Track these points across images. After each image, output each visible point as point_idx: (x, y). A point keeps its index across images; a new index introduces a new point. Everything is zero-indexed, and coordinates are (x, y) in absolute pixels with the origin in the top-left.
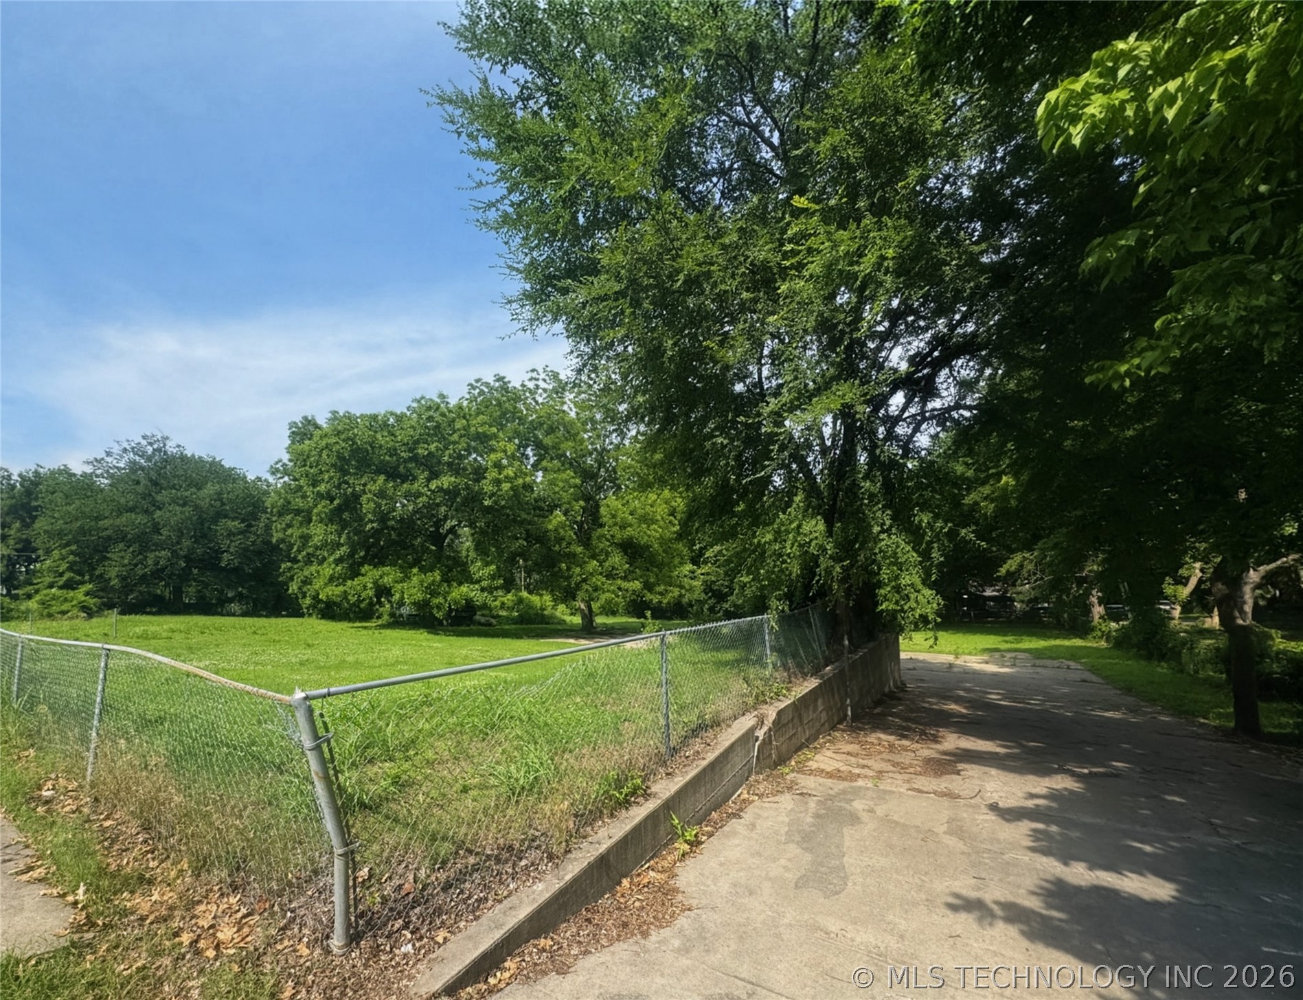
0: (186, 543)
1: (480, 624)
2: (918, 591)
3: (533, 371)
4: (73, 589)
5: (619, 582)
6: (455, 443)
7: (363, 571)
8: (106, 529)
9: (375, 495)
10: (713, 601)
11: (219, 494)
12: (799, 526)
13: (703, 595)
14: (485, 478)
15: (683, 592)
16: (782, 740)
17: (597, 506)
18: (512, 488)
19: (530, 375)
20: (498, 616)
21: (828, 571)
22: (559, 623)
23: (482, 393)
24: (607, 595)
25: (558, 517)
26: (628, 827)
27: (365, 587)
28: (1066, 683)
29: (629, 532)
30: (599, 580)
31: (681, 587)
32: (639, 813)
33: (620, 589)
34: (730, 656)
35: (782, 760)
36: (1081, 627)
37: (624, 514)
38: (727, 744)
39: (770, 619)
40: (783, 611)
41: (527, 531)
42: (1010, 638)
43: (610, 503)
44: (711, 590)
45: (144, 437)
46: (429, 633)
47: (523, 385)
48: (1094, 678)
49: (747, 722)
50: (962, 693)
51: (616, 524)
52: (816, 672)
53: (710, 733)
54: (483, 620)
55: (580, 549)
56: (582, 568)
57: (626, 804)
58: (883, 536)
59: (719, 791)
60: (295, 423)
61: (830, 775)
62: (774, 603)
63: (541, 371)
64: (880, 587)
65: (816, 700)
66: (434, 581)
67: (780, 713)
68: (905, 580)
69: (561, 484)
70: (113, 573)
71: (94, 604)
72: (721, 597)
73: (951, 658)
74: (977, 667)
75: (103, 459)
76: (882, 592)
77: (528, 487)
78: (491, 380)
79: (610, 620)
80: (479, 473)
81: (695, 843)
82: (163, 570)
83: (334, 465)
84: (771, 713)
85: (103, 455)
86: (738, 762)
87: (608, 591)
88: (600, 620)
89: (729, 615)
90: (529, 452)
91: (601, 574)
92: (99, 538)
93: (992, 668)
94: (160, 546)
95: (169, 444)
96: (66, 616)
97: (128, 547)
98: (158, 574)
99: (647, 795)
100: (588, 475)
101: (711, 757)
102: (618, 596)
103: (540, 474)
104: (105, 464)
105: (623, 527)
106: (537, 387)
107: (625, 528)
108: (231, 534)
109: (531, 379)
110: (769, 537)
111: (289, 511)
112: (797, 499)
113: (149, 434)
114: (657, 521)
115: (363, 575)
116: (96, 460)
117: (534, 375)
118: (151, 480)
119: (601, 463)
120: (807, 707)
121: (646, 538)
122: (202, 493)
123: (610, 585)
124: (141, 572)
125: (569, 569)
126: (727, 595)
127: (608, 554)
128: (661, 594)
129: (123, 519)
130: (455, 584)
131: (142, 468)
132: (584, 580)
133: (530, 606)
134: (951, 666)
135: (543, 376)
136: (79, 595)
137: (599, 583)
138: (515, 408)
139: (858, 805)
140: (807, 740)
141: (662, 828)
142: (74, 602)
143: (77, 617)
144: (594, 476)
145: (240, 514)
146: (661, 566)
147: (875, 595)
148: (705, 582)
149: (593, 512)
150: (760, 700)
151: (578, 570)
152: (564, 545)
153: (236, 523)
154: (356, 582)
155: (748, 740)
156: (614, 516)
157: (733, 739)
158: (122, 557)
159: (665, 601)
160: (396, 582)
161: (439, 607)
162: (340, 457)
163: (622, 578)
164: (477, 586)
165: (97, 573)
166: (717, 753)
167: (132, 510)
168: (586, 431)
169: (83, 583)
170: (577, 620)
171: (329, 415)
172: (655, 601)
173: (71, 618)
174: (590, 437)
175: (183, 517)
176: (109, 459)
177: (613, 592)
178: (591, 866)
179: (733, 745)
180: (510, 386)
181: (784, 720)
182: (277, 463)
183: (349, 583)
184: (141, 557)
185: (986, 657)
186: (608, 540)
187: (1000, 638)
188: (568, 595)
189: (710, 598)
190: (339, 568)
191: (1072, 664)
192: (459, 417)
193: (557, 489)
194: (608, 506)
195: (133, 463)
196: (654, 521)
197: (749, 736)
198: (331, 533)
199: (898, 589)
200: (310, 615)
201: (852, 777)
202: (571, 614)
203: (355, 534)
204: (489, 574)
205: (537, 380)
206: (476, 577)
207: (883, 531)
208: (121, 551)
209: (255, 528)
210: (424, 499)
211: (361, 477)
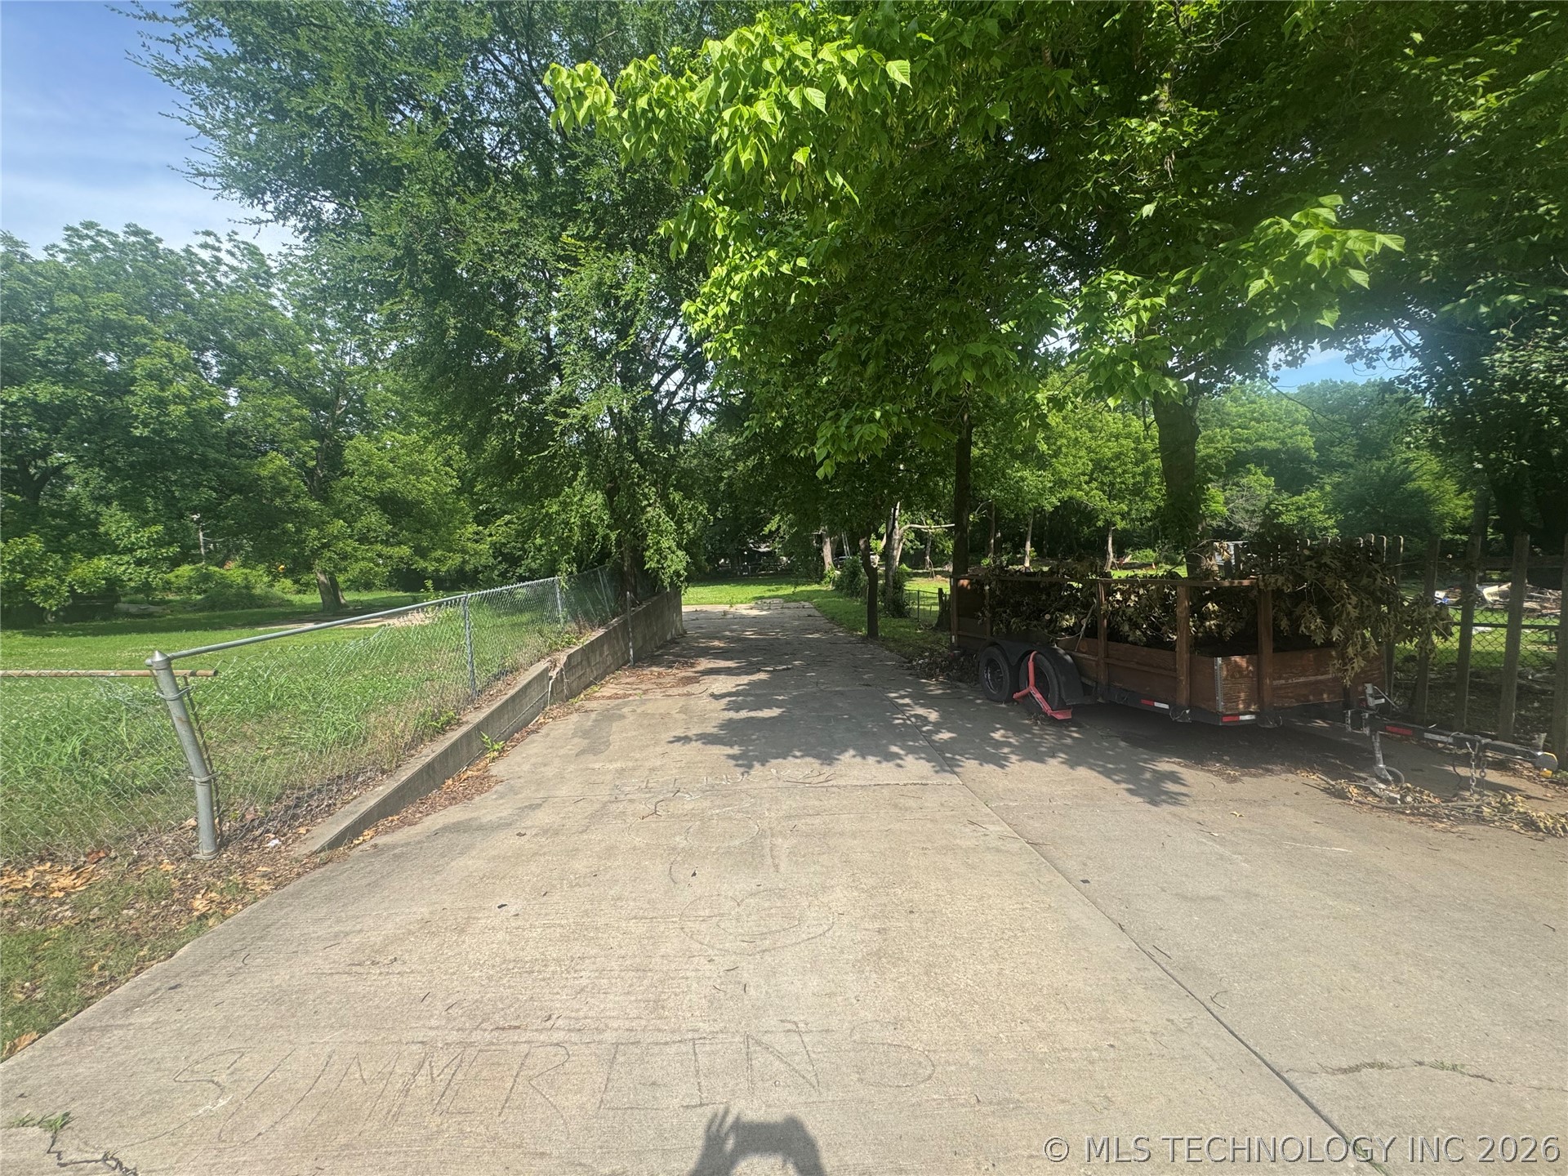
1: (128, 614)
2: (673, 553)
3: (208, 233)
5: (379, 547)
6: (57, 330)
10: (504, 566)
12: (582, 499)
13: (491, 560)
14: (133, 393)
15: (467, 557)
16: (573, 678)
17: (339, 448)
18: (188, 413)
19: (202, 239)
20: (163, 602)
21: (606, 537)
22: (280, 605)
23: (97, 247)
24: (362, 564)
25: (277, 461)
26: (447, 743)
28: (799, 618)
29: (389, 484)
30: (350, 545)
31: (464, 551)
32: (454, 735)
33: (380, 556)
34: (525, 617)
35: (573, 694)
36: (818, 575)
37: (381, 461)
38: (525, 682)
39: (561, 579)
40: (572, 573)
41: (218, 476)
42: (773, 587)
43: (358, 447)
44: (502, 554)
46: (24, 634)
47: (187, 250)
48: (817, 613)
49: (543, 665)
50: (727, 633)
51: (371, 473)
52: (602, 623)
53: (510, 677)
54: (133, 609)
55: (314, 505)
56: (322, 530)
57: (442, 731)
58: (649, 509)
59: (521, 717)
61: (609, 698)
62: (564, 566)
63: (224, 238)
64: (646, 550)
65: (602, 646)
67: (570, 657)
68: (665, 544)
69: (277, 414)
72: (514, 561)
73: (727, 608)
74: (745, 612)
76: (648, 554)
77: (217, 413)
78: (119, 231)
79: (366, 596)
80: (119, 385)
81: (502, 751)
84: (562, 658)
86: (535, 695)
87: (363, 559)
88: (348, 597)
89: (522, 579)
90: (209, 357)
91: (350, 537)
93: (755, 612)
99: (459, 724)
100: (317, 403)
101: (511, 692)
102: (378, 565)
103: (232, 392)
105: (382, 476)
106: (219, 261)
107: (384, 479)
109: (205, 246)
110: (555, 508)
112: (581, 474)
114: (429, 471)
117: (210, 240)
119: (339, 391)
120: (593, 651)
121: (415, 492)
123: (365, 551)
125: (299, 531)
126: (521, 558)
127: (360, 512)
128: (438, 560)
130: (80, 556)
132: (324, 546)
133: (225, 585)
134: (725, 613)
135: (226, 245)
137: (349, 549)
138: (177, 287)
139: (625, 710)
140: (596, 679)
141: (474, 744)
144: (330, 405)
146: (435, 527)
147: (643, 557)
148: (493, 544)
149: (333, 458)
150: (553, 650)
151: (314, 532)
152: (289, 498)
155: (543, 680)
156: (366, 463)
157: (530, 678)
159: (444, 569)
161: (46, 593)
163: (382, 542)
164: (126, 558)
166: (517, 689)
168: (311, 342)
170: (314, 598)
172: (431, 569)
174: (320, 352)
177: (371, 560)
178: (421, 771)
179: (530, 682)
180: (161, 246)
181: (574, 662)
185: (752, 604)
186: (358, 494)
187: (766, 588)
188: (299, 567)
189: (500, 562)
191: (807, 604)
192: (59, 286)
193: (270, 420)
194: (357, 450)
196: (423, 472)
197: (543, 676)
199: (659, 551)
201: (625, 696)
202: (299, 592)
204: (150, 539)
205: (217, 249)
206: (123, 543)
207: (650, 505)
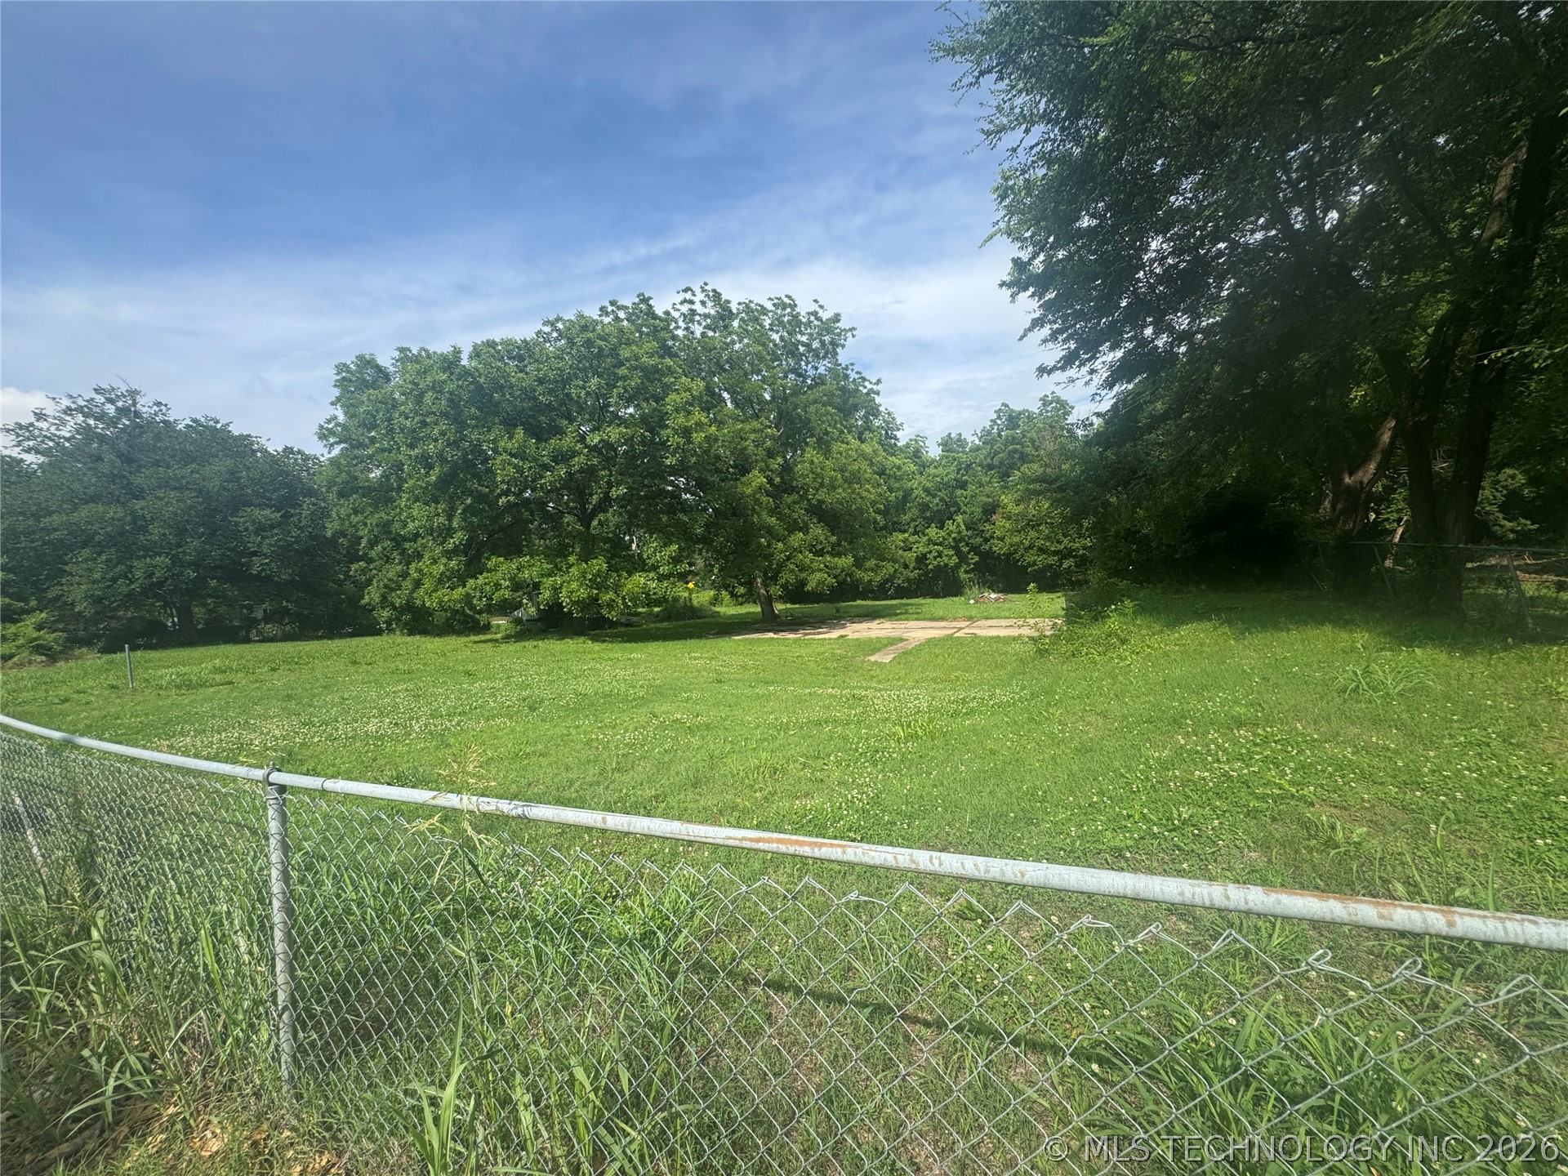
0: (194, 544)
1: (623, 624)
4: (15, 621)
5: (827, 558)
7: (490, 564)
8: (55, 530)
9: (512, 455)
11: (232, 473)
19: (682, 296)
27: (498, 586)
30: (806, 557)
31: (895, 561)
33: (827, 567)
45: (97, 391)
54: (623, 619)
56: (784, 544)
60: (344, 365)
63: (698, 291)
66: (599, 571)
70: (78, 592)
71: (56, 641)
75: (31, 425)
82: (160, 584)
83: (445, 415)
85: (32, 419)
88: (780, 607)
91: (806, 549)
92: (44, 544)
94: (150, 550)
95: (141, 401)
96: (10, 663)
97: (99, 554)
98: (152, 589)
102: (830, 576)
104: (36, 432)
108: (260, 529)
111: (355, 490)
113: (105, 386)
115: (489, 571)
116: (21, 427)
117: (688, 296)
118: (120, 455)
122: (207, 471)
123: (818, 562)
124: (125, 590)
128: (872, 570)
129: (84, 512)
130: (625, 574)
131: (102, 439)
135: (700, 296)
136: (27, 627)
137: (807, 561)
142: (21, 641)
143: (30, 662)
145: (269, 499)
151: (780, 545)
152: (763, 514)
153: (267, 512)
154: (481, 580)
158: (90, 570)
159: (878, 578)
160: (543, 576)
161: (611, 605)
162: (453, 402)
163: (829, 554)
165: (50, 595)
167: (94, 499)
169: (28, 612)
170: (755, 609)
171: (396, 354)
172: (866, 579)
173: (20, 665)
175: (182, 505)
176: (43, 425)
182: (329, 422)
183: (471, 582)
184: (121, 568)
190: (453, 563)
195: (86, 430)
198: (438, 515)
200: (390, 630)
203: (473, 515)
204: (670, 557)
205: (692, 302)
206: (650, 562)
208: (86, 560)
209: (295, 519)
210: (582, 458)
211: (489, 430)
